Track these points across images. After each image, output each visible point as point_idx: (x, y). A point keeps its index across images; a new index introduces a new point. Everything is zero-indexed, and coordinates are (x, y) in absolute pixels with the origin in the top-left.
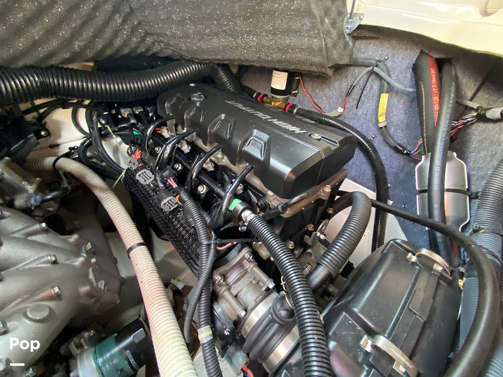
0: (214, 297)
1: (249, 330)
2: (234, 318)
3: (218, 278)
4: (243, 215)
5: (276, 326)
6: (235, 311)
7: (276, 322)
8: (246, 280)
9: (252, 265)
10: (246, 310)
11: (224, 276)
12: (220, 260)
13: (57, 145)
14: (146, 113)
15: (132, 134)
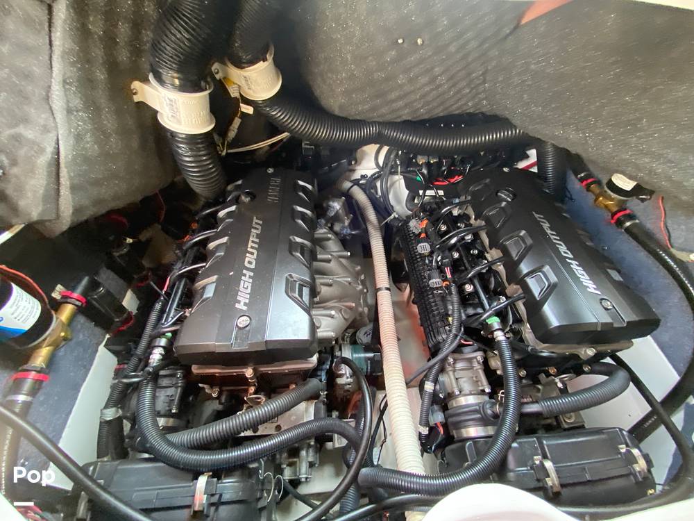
0: (442, 370)
1: (455, 405)
2: (450, 391)
3: (451, 360)
4: (495, 333)
5: (479, 416)
6: (453, 388)
7: (481, 414)
8: (469, 373)
9: (479, 367)
10: (460, 392)
11: (455, 360)
12: (459, 349)
13: (354, 171)
14: (439, 164)
15: (416, 179)
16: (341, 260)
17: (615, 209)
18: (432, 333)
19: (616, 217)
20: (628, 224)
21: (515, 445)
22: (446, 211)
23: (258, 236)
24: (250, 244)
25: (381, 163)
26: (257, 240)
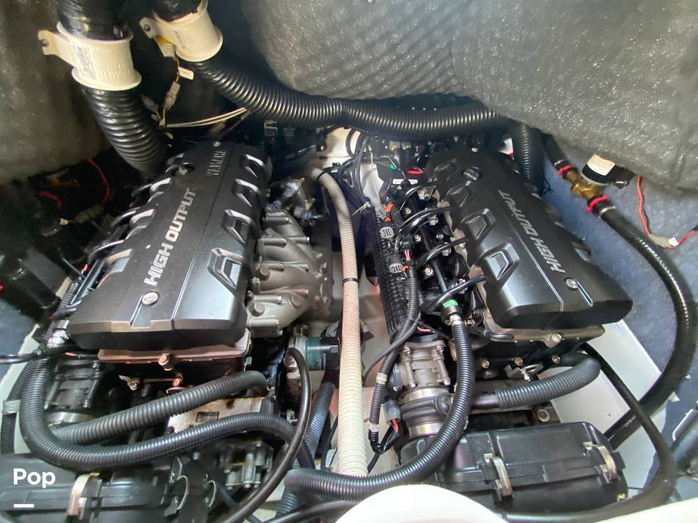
0: (397, 360)
1: (411, 399)
2: (405, 384)
3: (407, 349)
4: (451, 317)
5: (433, 410)
6: (408, 380)
7: (435, 408)
8: (428, 365)
9: (439, 358)
10: (416, 385)
11: (412, 350)
12: (416, 337)
13: (325, 158)
14: (412, 150)
15: (389, 167)
16: (300, 245)
17: (591, 196)
18: (392, 322)
19: (592, 204)
20: (604, 210)
21: (464, 441)
22: (410, 193)
23: (187, 208)
24: (177, 216)
25: (353, 150)
26: (186, 213)
